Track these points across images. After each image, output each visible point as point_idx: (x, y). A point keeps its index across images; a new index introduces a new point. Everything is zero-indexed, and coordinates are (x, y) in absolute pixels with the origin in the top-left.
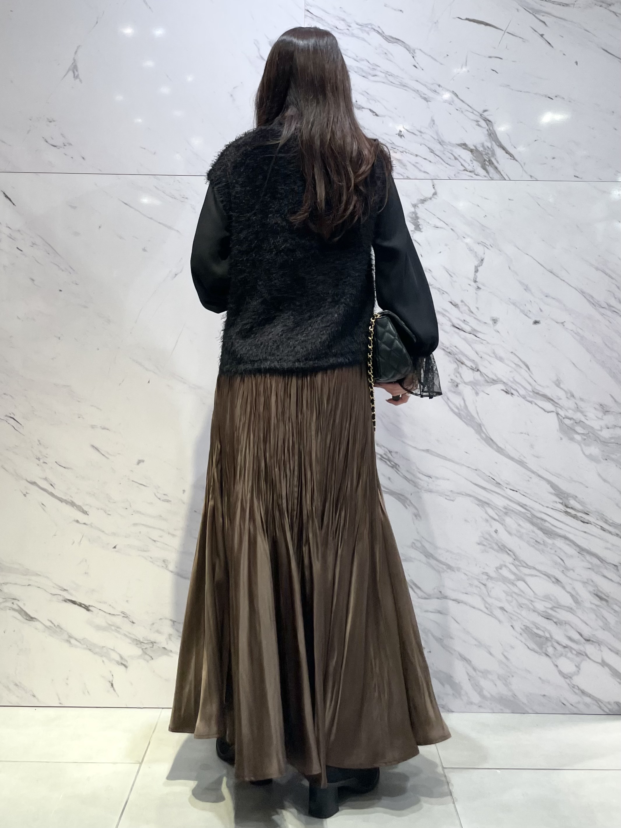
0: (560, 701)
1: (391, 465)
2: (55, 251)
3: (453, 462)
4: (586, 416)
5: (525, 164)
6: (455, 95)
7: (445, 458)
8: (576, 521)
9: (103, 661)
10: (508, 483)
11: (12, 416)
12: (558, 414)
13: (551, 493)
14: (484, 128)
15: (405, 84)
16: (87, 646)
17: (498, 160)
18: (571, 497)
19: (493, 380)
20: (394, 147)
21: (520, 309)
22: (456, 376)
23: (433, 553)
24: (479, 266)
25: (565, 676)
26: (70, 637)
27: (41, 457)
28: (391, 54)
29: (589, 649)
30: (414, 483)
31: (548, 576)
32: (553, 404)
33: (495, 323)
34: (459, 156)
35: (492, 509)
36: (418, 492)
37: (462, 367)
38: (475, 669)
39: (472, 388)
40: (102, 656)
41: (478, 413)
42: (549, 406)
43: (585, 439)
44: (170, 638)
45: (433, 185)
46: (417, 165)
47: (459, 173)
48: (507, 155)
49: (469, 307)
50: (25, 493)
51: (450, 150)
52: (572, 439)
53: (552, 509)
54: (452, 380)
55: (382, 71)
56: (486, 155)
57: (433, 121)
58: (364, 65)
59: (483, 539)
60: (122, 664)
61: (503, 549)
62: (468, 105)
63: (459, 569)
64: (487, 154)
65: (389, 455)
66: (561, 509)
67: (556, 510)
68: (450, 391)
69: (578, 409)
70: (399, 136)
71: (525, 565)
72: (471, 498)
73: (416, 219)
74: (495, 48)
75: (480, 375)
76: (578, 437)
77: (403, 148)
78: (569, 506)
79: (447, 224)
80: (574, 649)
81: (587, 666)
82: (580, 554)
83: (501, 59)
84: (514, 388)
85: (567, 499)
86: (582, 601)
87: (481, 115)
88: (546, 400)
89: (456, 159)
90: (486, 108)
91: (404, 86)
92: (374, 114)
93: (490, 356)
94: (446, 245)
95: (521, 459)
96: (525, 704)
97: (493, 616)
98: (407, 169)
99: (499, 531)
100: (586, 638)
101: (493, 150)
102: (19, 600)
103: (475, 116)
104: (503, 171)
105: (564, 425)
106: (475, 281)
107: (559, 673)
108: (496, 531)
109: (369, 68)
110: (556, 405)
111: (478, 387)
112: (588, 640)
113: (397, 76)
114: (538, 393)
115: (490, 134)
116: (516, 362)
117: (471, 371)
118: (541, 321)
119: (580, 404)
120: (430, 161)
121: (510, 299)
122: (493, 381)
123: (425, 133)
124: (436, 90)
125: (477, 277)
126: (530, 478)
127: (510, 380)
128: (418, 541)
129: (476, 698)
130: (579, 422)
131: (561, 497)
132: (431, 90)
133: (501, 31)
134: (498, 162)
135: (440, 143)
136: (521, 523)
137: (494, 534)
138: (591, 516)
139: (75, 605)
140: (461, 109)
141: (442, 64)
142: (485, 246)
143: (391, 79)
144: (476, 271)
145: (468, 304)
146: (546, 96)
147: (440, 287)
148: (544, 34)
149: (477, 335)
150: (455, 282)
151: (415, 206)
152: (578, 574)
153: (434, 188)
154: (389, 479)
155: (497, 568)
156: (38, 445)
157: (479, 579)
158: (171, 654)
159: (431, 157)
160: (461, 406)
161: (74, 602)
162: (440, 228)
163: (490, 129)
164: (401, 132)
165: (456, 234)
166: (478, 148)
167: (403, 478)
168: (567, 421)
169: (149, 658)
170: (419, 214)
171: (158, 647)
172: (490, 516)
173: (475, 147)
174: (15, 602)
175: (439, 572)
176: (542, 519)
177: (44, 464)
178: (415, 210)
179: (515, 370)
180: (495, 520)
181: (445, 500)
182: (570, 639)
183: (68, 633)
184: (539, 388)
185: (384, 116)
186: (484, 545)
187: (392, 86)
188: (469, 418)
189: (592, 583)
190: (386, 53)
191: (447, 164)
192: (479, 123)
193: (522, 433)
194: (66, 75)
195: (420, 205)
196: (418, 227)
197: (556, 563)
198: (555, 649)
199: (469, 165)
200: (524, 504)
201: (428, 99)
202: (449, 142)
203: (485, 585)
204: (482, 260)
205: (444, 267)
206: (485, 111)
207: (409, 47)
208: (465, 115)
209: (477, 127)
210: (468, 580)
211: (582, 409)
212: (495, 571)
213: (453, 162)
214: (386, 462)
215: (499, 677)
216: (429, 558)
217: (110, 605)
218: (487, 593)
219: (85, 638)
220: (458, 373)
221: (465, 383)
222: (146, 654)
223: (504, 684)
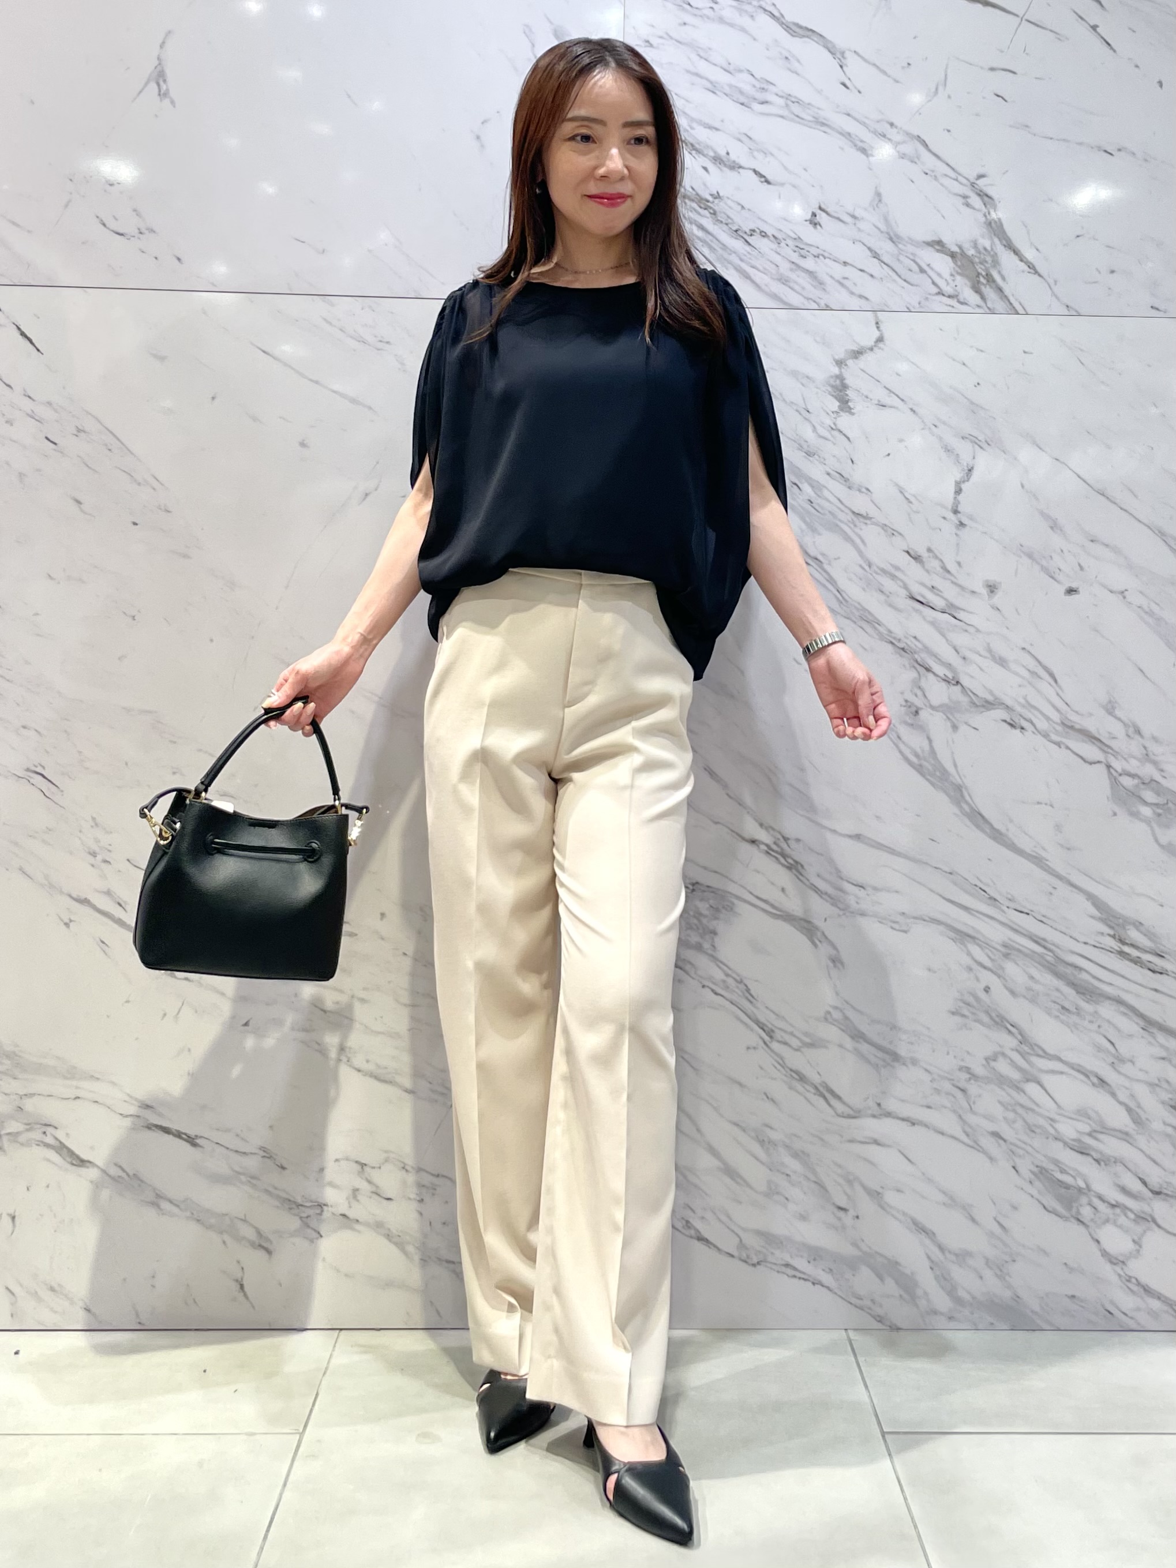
0: (1103, 1306)
1: (786, 863)
2: (122, 443)
3: (906, 857)
4: (1162, 770)
5: (1056, 282)
6: (923, 145)
7: (892, 851)
8: (1141, 969)
9: (224, 1242)
10: (1009, 896)
11: (39, 770)
12: (1109, 767)
13: (1092, 917)
14: (979, 210)
15: (824, 121)
16: (192, 1214)
17: (1004, 272)
18: (1130, 924)
19: (987, 702)
20: (802, 247)
21: (1042, 566)
22: (916, 695)
23: (865, 1032)
24: (964, 482)
25: (1113, 1260)
26: (159, 1196)
27: (97, 850)
28: (798, 61)
29: (1159, 1208)
30: (832, 898)
31: (1086, 1074)
32: (1101, 749)
33: (992, 592)
34: (929, 265)
35: (978, 945)
36: (839, 916)
37: (926, 677)
38: (941, 1248)
39: (945, 717)
40: (221, 1233)
41: (955, 766)
42: (1091, 752)
43: (1159, 815)
44: (355, 1197)
45: (877, 323)
46: (845, 282)
47: (927, 299)
48: (1023, 264)
49: (941, 561)
50: (68, 921)
51: (912, 254)
52: (1135, 815)
53: (1095, 946)
54: (906, 701)
55: (780, 94)
56: (981, 263)
57: (879, 195)
58: (744, 82)
59: (962, 1004)
60: (260, 1246)
61: (1001, 1022)
62: (948, 165)
63: (914, 1062)
64: (983, 262)
65: (784, 846)
66: (1111, 948)
67: (1102, 948)
68: (905, 723)
69: (1147, 757)
70: (811, 223)
71: (1041, 1053)
72: (941, 928)
73: (840, 390)
74: (1002, 52)
75: (962, 692)
76: (1146, 811)
77: (818, 248)
78: (1127, 941)
79: (903, 400)
80: (1131, 1210)
81: (1154, 1240)
82: (1145, 1032)
83: (1014, 73)
84: (1026, 717)
85: (1124, 928)
86: (1147, 1119)
87: (973, 185)
88: (1085, 739)
89: (922, 271)
90: (982, 171)
91: (821, 123)
92: (763, 179)
93: (980, 655)
94: (901, 441)
95: (1037, 853)
96: (1036, 1313)
97: (981, 1150)
98: (824, 289)
99: (992, 988)
100: (1155, 1189)
101: (996, 254)
102: (56, 1128)
103: (961, 186)
104: (1013, 295)
105: (1121, 787)
106: (956, 512)
107: (1102, 1255)
108: (987, 990)
109: (754, 86)
110: (1106, 749)
111: (957, 715)
112: (1158, 1193)
113: (809, 104)
114: (1072, 728)
115: (990, 224)
116: (1031, 670)
117: (944, 684)
118: (1080, 590)
119: (1154, 748)
120: (872, 276)
121: (1021, 546)
122: (984, 704)
123: (863, 219)
124: (885, 132)
125: (959, 503)
126: (1055, 888)
127: (1019, 703)
128: (836, 1008)
129: (942, 1301)
130: (1149, 783)
131: (1113, 925)
132: (875, 132)
133: (1015, 17)
134: (1004, 279)
135: (891, 239)
136: (1034, 972)
137: (982, 995)
138: (1168, 960)
139: (166, 1135)
140: (933, 171)
141: (897, 82)
142: (976, 443)
143: (796, 109)
144: (958, 491)
145: (938, 554)
146: (1099, 148)
147: (887, 523)
148: (1097, 24)
149: (956, 615)
150: (918, 512)
151: (841, 363)
152: (1141, 1070)
153: (878, 328)
154: (783, 890)
155: (987, 1059)
156: (92, 827)
157: (953, 1080)
158: (357, 1227)
159: (873, 266)
160: (923, 751)
161: (166, 1130)
162: (891, 407)
163: (989, 213)
164: (816, 216)
165: (920, 418)
166: (965, 250)
167: (811, 888)
168: (1127, 782)
169: (315, 1235)
170: (849, 381)
171: (333, 1214)
172: (976, 961)
173: (960, 247)
174: (49, 1130)
175: (876, 1067)
176: (1076, 967)
177: (104, 866)
178: (841, 372)
179: (1030, 683)
180: (985, 968)
181: (891, 930)
182: (1124, 1190)
183: (154, 1189)
184: (1074, 718)
185: (782, 184)
186: (963, 1016)
187: (799, 123)
188: (938, 774)
189: (1165, 1085)
190: (787, 58)
191: (905, 281)
192: (969, 200)
193: (1041, 803)
194: (143, 89)
195: (850, 362)
196: (845, 405)
197: (1099, 1049)
198: (1095, 1208)
199: (948, 284)
200: (1039, 938)
201: (870, 152)
202: (910, 238)
203: (963, 1091)
204: (970, 470)
205: (897, 485)
206: (981, 176)
207: (834, 46)
208: (942, 185)
209: (965, 207)
210: (931, 1081)
211: (1156, 758)
212: (983, 1065)
213: (916, 277)
214: (777, 858)
215: (987, 1261)
216: (857, 1042)
217: (237, 1135)
218: (968, 1107)
219: (187, 1199)
220: (920, 688)
221: (933, 708)
222: (308, 1227)
223: (996, 1275)
